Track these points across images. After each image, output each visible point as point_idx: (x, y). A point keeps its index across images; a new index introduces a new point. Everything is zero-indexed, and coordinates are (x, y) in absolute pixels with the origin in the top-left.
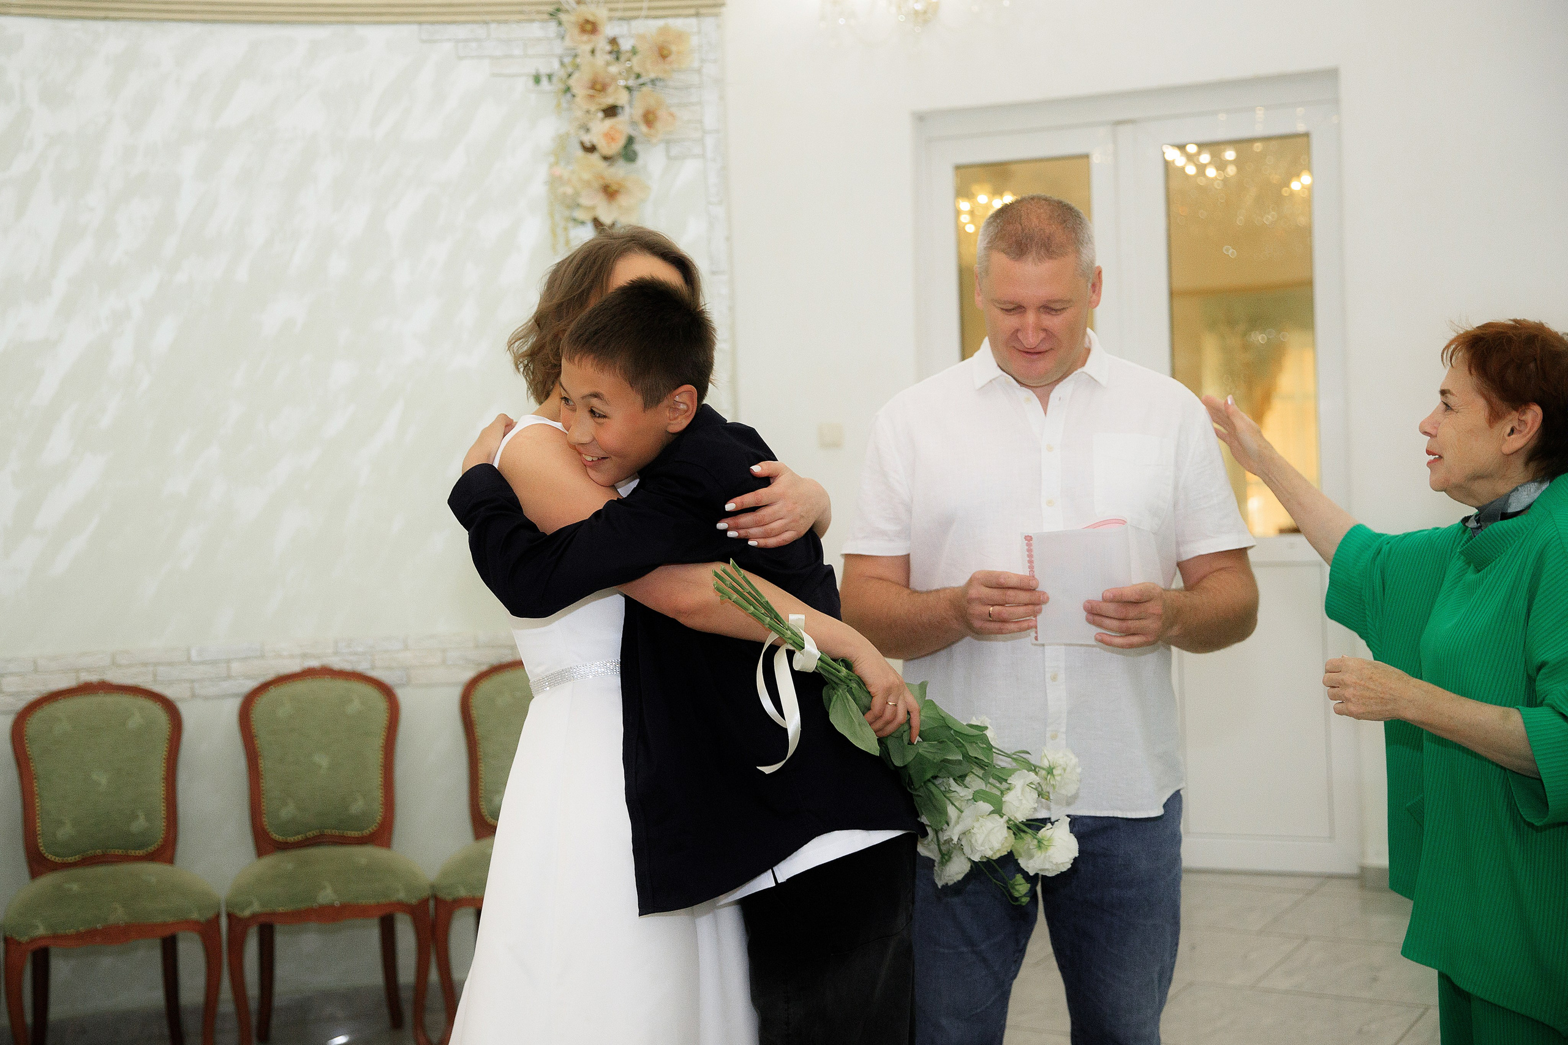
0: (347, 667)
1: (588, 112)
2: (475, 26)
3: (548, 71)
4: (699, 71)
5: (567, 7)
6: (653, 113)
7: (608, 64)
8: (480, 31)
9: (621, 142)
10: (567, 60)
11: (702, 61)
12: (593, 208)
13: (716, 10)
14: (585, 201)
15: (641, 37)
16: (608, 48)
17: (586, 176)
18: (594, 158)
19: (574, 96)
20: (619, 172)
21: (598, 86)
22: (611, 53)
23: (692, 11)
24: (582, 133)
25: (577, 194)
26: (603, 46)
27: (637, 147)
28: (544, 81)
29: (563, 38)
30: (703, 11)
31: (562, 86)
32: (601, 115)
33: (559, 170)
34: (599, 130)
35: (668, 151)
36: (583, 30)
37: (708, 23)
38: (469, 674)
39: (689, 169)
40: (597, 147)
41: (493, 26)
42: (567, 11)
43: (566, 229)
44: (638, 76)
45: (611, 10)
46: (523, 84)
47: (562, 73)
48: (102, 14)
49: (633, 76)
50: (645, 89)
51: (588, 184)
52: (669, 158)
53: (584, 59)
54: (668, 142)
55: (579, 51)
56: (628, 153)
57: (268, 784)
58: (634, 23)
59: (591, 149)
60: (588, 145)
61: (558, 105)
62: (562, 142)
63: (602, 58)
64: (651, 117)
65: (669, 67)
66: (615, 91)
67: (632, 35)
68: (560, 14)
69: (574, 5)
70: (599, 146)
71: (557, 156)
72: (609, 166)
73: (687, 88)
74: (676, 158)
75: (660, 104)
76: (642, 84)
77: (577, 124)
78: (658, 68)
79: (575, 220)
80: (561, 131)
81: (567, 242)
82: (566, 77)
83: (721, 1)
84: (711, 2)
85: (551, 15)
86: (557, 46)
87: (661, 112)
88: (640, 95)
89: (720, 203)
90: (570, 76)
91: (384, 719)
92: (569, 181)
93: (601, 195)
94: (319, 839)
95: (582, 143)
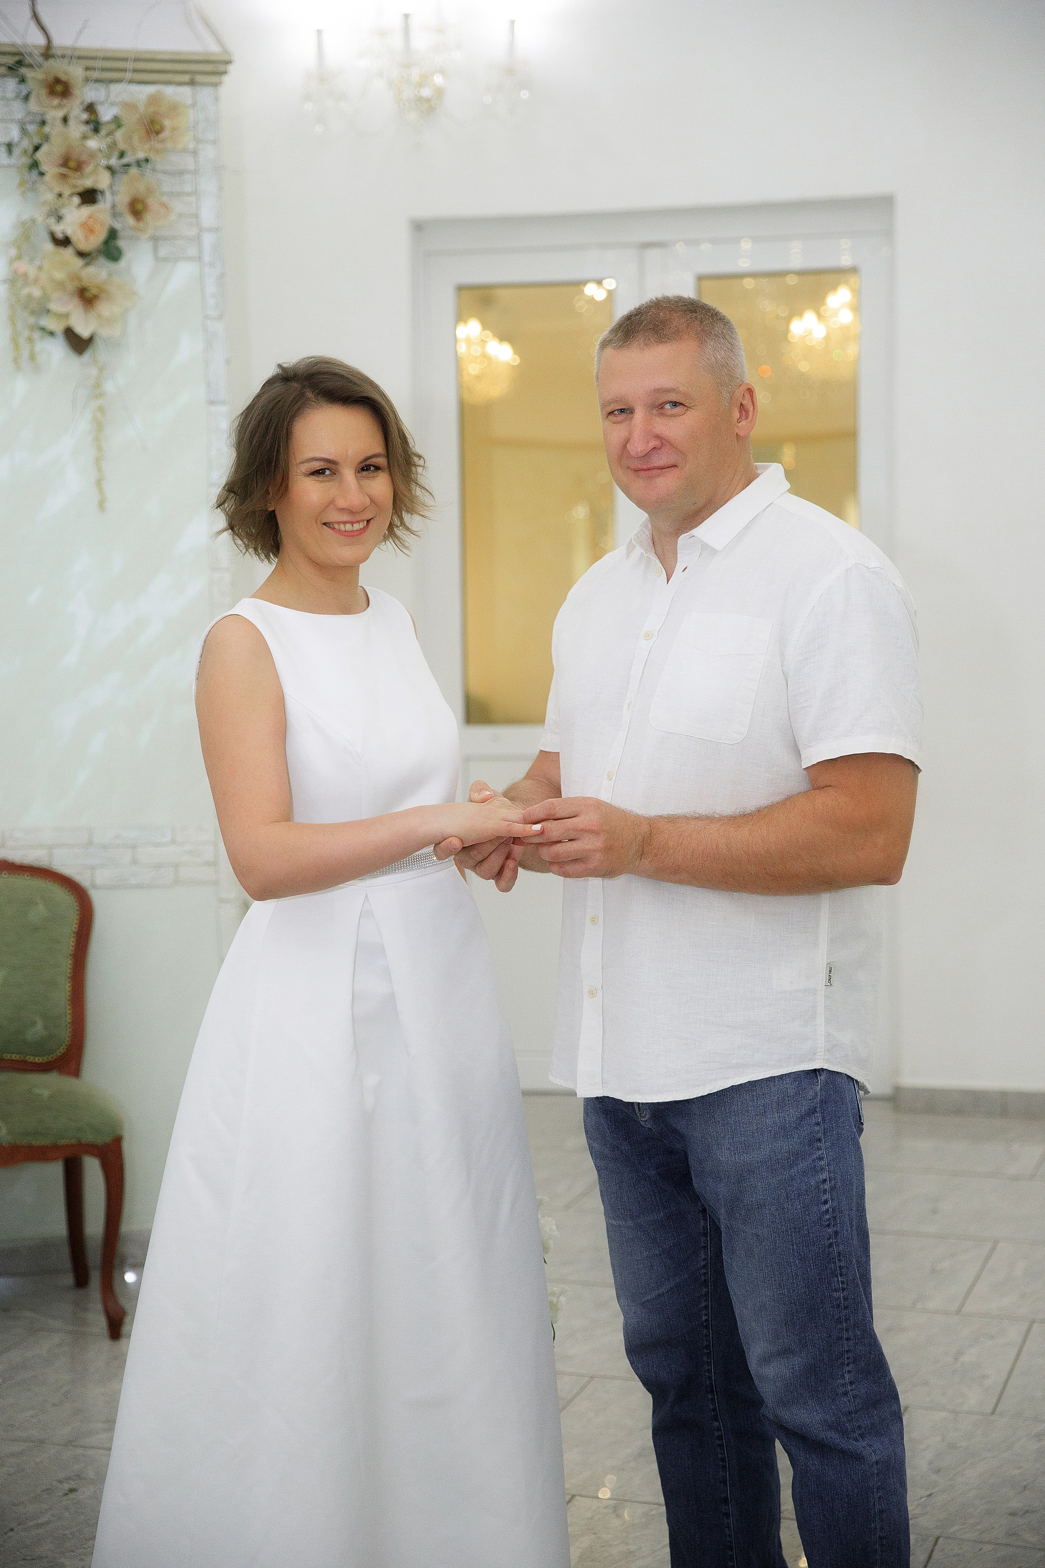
1: (60, 195)
3: (7, 140)
4: (195, 153)
5: (29, 60)
6: (143, 202)
7: (85, 137)
9: (102, 236)
10: (31, 128)
11: (198, 140)
12: (67, 316)
13: (213, 79)
14: (54, 307)
15: (130, 106)
16: (85, 116)
17: (59, 275)
18: (68, 253)
19: (42, 174)
20: (97, 273)
21: (72, 164)
22: (87, 122)
23: (186, 78)
24: (52, 220)
25: (46, 298)
26: (78, 114)
27: (121, 243)
28: (5, 151)
29: (27, 98)
30: (199, 78)
31: (26, 160)
32: (76, 200)
33: (24, 266)
34: (75, 219)
35: (155, 250)
36: (52, 92)
37: (204, 94)
39: (183, 273)
40: (72, 240)
42: (30, 66)
43: (30, 340)
44: (122, 155)
45: (86, 68)
47: (26, 144)
49: (116, 154)
50: (134, 171)
51: (61, 285)
52: (157, 258)
53: (54, 129)
54: (156, 238)
55: (47, 118)
56: (110, 249)
58: (114, 87)
59: (64, 242)
60: (60, 236)
61: (22, 183)
62: (25, 231)
63: (76, 129)
64: (139, 207)
65: (159, 146)
66: (94, 171)
67: (113, 104)
68: (23, 70)
69: (40, 59)
70: (74, 239)
71: (19, 248)
72: (87, 264)
73: (181, 173)
74: (166, 260)
75: (150, 191)
76: (128, 165)
77: (45, 209)
78: (147, 146)
79: (43, 329)
80: (25, 217)
81: (32, 357)
82: (31, 149)
83: (221, 68)
84: (209, 68)
85: (10, 68)
86: (18, 110)
87: (150, 201)
88: (125, 178)
89: (220, 318)
90: (37, 148)
92: (36, 281)
93: (76, 301)
95: (52, 234)
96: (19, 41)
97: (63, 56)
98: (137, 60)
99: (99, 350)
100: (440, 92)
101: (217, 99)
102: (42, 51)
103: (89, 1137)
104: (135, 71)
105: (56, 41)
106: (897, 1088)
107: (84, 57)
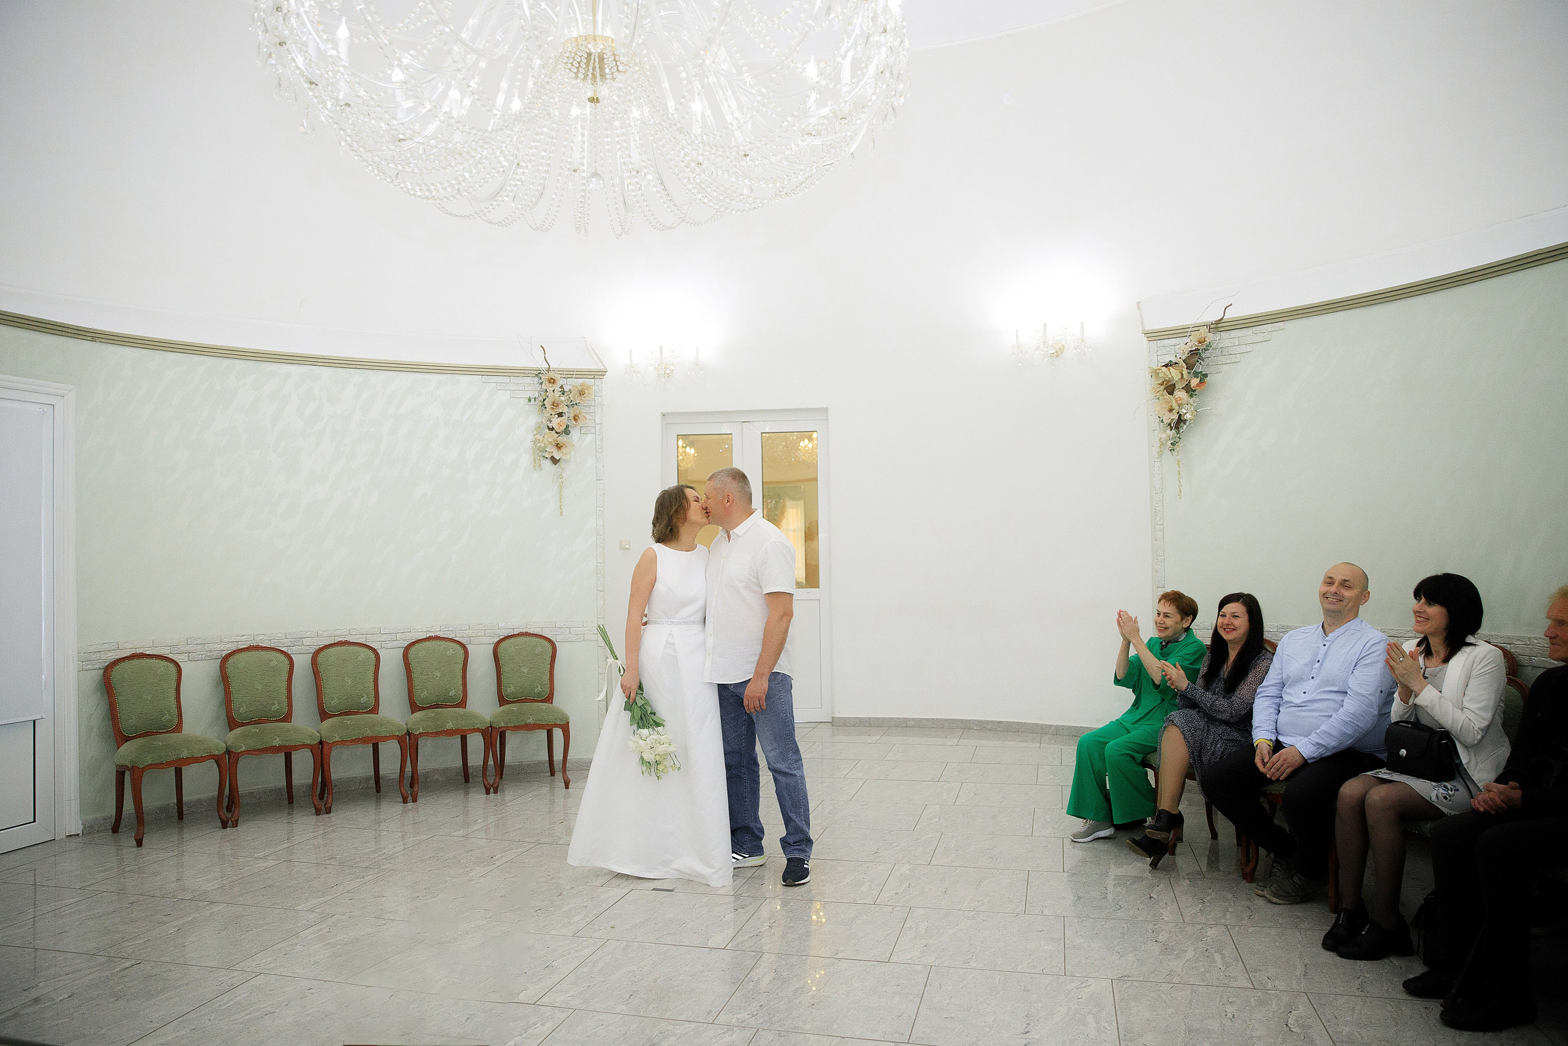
0: (445, 636)
1: (551, 415)
2: (503, 378)
3: (534, 397)
4: (595, 400)
5: (542, 372)
6: (578, 416)
7: (560, 396)
8: (507, 379)
9: (564, 427)
10: (542, 393)
11: (596, 396)
12: (552, 453)
13: (601, 377)
14: (548, 450)
15: (574, 387)
16: (560, 390)
17: (550, 440)
18: (553, 432)
19: (545, 408)
20: (562, 439)
21: (555, 405)
23: (593, 377)
24: (548, 422)
25: (545, 447)
26: (558, 389)
27: (570, 429)
28: (533, 400)
29: (541, 383)
30: (596, 377)
31: (540, 404)
32: (556, 416)
33: (538, 437)
34: (556, 422)
35: (581, 431)
36: (550, 382)
37: (598, 381)
38: (496, 639)
39: (589, 438)
41: (511, 378)
42: (543, 374)
43: (540, 460)
44: (572, 402)
45: (560, 374)
46: (523, 402)
47: (541, 399)
48: (354, 366)
49: (570, 401)
50: (575, 407)
51: (550, 443)
52: (581, 433)
53: (551, 394)
54: (581, 427)
55: (548, 390)
56: (567, 431)
57: (416, 683)
58: (570, 380)
59: (553, 429)
60: (550, 427)
61: (539, 411)
62: (539, 426)
63: (557, 394)
64: (577, 418)
65: (583, 399)
66: (562, 407)
67: (569, 385)
68: (540, 375)
69: (546, 372)
70: (555, 428)
71: (537, 431)
72: (559, 436)
73: (590, 406)
74: (584, 434)
75: (579, 413)
76: (573, 405)
77: (546, 419)
78: (580, 399)
79: (544, 457)
80: (539, 421)
81: (540, 466)
83: (604, 373)
84: (600, 373)
85: (537, 375)
86: (538, 387)
87: (580, 416)
88: (572, 409)
89: (601, 452)
90: (544, 400)
91: (462, 657)
92: (542, 441)
93: (555, 448)
94: (437, 706)
95: (548, 426)
96: (539, 367)
97: (553, 371)
98: (577, 371)
99: (562, 464)
100: (672, 371)
101: (602, 383)
102: (547, 369)
103: (559, 722)
104: (577, 375)
105: (551, 367)
106: (833, 718)
107: (560, 371)
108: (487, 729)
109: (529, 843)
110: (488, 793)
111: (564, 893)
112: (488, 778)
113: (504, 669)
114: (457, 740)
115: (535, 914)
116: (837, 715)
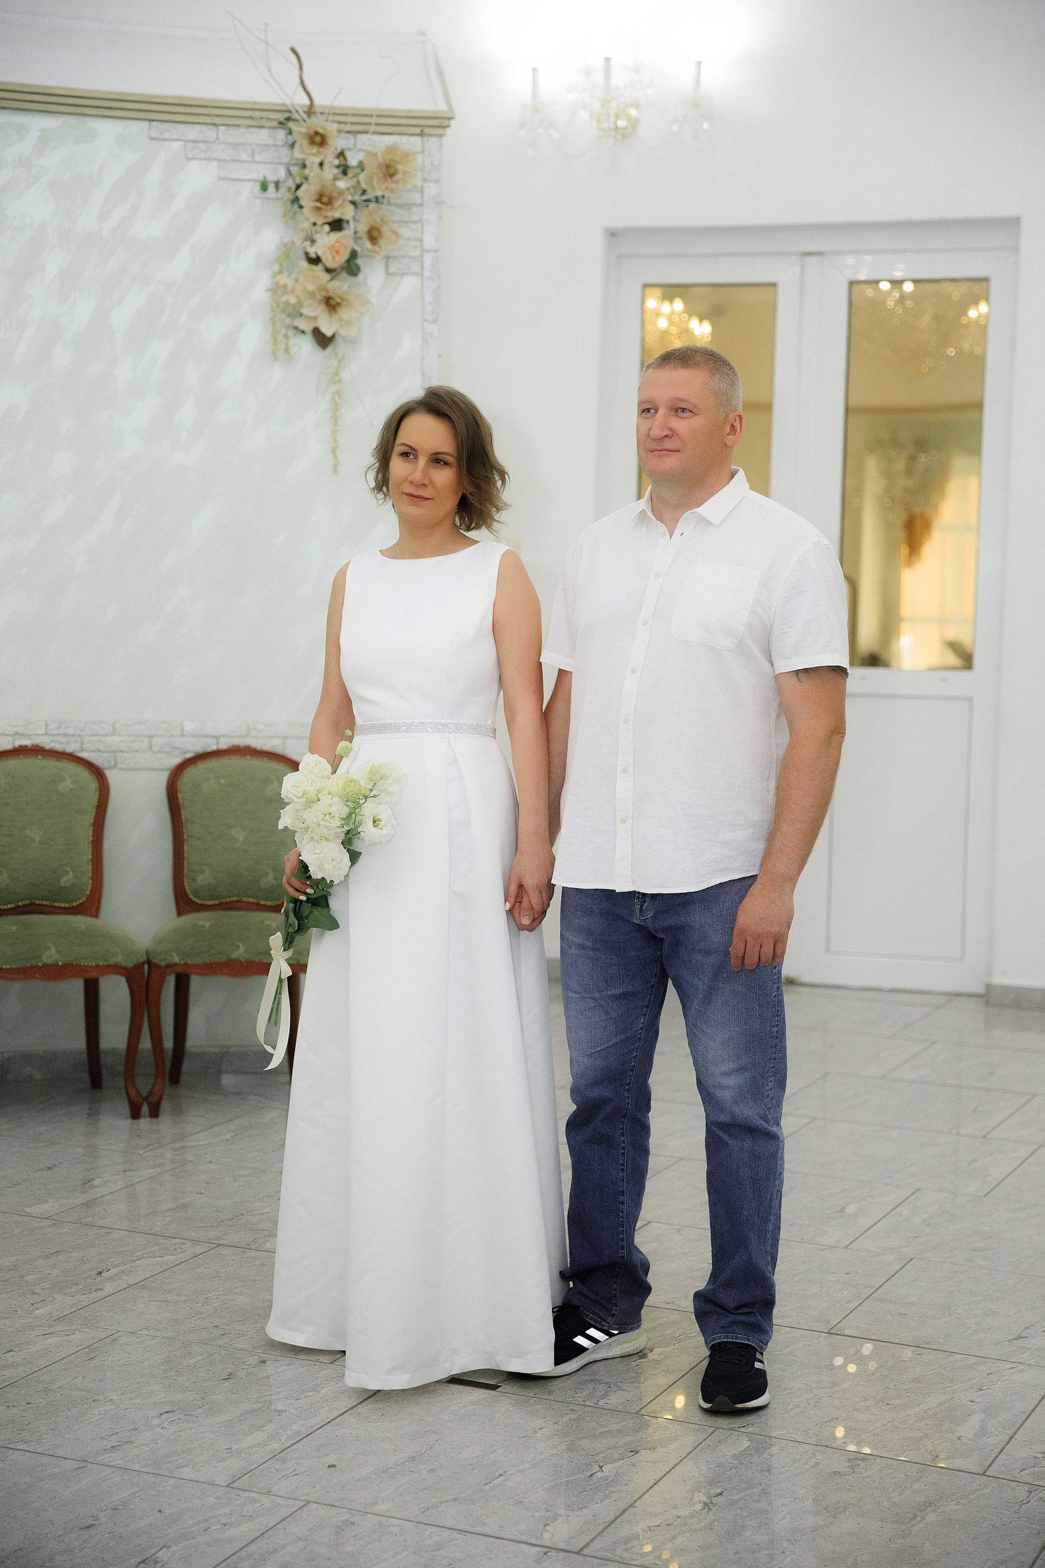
0: (58, 747)
1: (315, 224)
2: (204, 128)
3: (276, 179)
4: (422, 190)
5: (296, 116)
6: (379, 231)
7: (336, 179)
8: (209, 133)
9: (345, 256)
10: (295, 170)
11: (425, 180)
12: (315, 318)
13: (440, 131)
14: (306, 311)
15: (372, 155)
16: (337, 162)
17: (311, 287)
18: (318, 269)
19: (301, 207)
20: (340, 286)
21: (324, 199)
22: (338, 167)
23: (418, 130)
24: (308, 243)
25: (300, 304)
26: (331, 159)
27: (360, 261)
28: (271, 188)
29: (292, 145)
30: (427, 131)
31: (290, 196)
32: (327, 228)
33: (284, 279)
34: (325, 242)
35: (387, 267)
36: (312, 142)
37: (431, 143)
38: (176, 760)
39: (407, 285)
40: (321, 259)
41: (222, 128)
42: (296, 121)
43: (286, 336)
44: (364, 192)
45: (340, 123)
46: (249, 190)
47: (291, 183)
49: (360, 192)
50: (372, 205)
51: (312, 295)
52: (387, 273)
53: (312, 172)
54: (387, 258)
55: (307, 163)
56: (351, 267)
58: (361, 137)
59: (315, 261)
60: (313, 256)
61: (284, 215)
62: (286, 251)
63: (330, 172)
64: (375, 234)
65: (393, 186)
66: (341, 206)
67: (360, 150)
68: (291, 124)
69: (305, 116)
70: (323, 259)
71: (281, 264)
72: (332, 279)
73: (410, 205)
74: (395, 274)
75: (384, 222)
76: (368, 201)
77: (302, 235)
78: (383, 187)
79: (296, 328)
80: (286, 240)
81: (287, 350)
82: (293, 187)
83: (446, 123)
84: (437, 122)
85: (281, 123)
86: (285, 155)
87: (384, 229)
88: (365, 211)
89: (435, 321)
90: (298, 187)
91: (93, 798)
92: (293, 291)
93: (323, 307)
94: (30, 909)
95: (307, 254)
96: (288, 101)
97: (322, 113)
98: (378, 116)
99: (339, 347)
100: (634, 123)
101: (441, 146)
102: (306, 109)
104: (377, 124)
105: (317, 102)
106: (988, 986)
107: (338, 115)
108: (139, 967)
109: (196, 1242)
110: (135, 1115)
111: (241, 1373)
112: (138, 1080)
113: (189, 830)
114: (75, 989)
115: (156, 1421)
116: (999, 980)
